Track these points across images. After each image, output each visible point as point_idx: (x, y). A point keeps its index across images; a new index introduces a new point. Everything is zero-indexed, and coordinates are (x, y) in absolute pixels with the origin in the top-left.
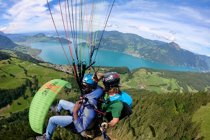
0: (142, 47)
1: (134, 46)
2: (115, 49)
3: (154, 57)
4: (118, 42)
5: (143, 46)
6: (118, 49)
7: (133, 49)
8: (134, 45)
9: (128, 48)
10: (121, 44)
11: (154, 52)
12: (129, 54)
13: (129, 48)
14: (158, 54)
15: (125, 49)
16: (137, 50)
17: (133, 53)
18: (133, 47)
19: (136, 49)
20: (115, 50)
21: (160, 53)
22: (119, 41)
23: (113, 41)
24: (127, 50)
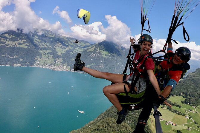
0: (65, 50)
1: (50, 51)
2: (16, 61)
3: (96, 65)
4: (19, 44)
5: (65, 48)
6: (21, 60)
7: (51, 57)
8: (50, 49)
9: (41, 56)
10: (26, 47)
11: (93, 56)
12: (46, 67)
13: (43, 56)
14: (100, 59)
15: (36, 58)
16: (59, 57)
17: (54, 64)
18: (49, 53)
19: (55, 55)
20: (16, 63)
21: (102, 56)
22: (22, 42)
23: (8, 42)
24: (39, 59)
